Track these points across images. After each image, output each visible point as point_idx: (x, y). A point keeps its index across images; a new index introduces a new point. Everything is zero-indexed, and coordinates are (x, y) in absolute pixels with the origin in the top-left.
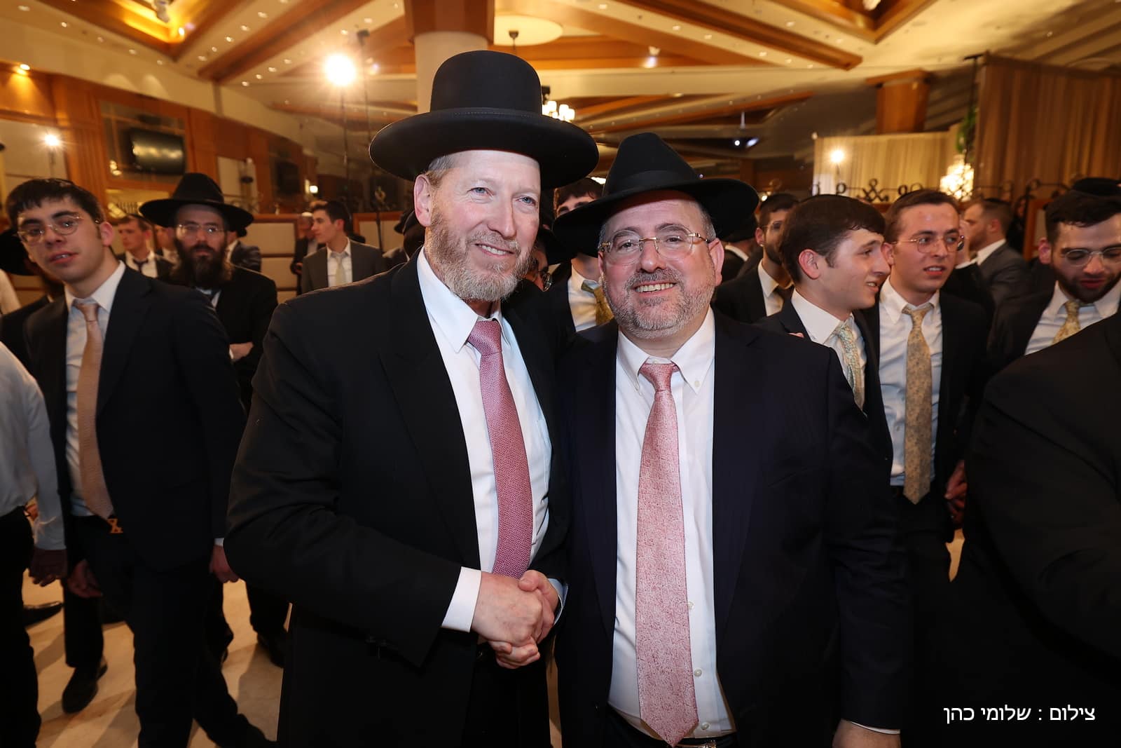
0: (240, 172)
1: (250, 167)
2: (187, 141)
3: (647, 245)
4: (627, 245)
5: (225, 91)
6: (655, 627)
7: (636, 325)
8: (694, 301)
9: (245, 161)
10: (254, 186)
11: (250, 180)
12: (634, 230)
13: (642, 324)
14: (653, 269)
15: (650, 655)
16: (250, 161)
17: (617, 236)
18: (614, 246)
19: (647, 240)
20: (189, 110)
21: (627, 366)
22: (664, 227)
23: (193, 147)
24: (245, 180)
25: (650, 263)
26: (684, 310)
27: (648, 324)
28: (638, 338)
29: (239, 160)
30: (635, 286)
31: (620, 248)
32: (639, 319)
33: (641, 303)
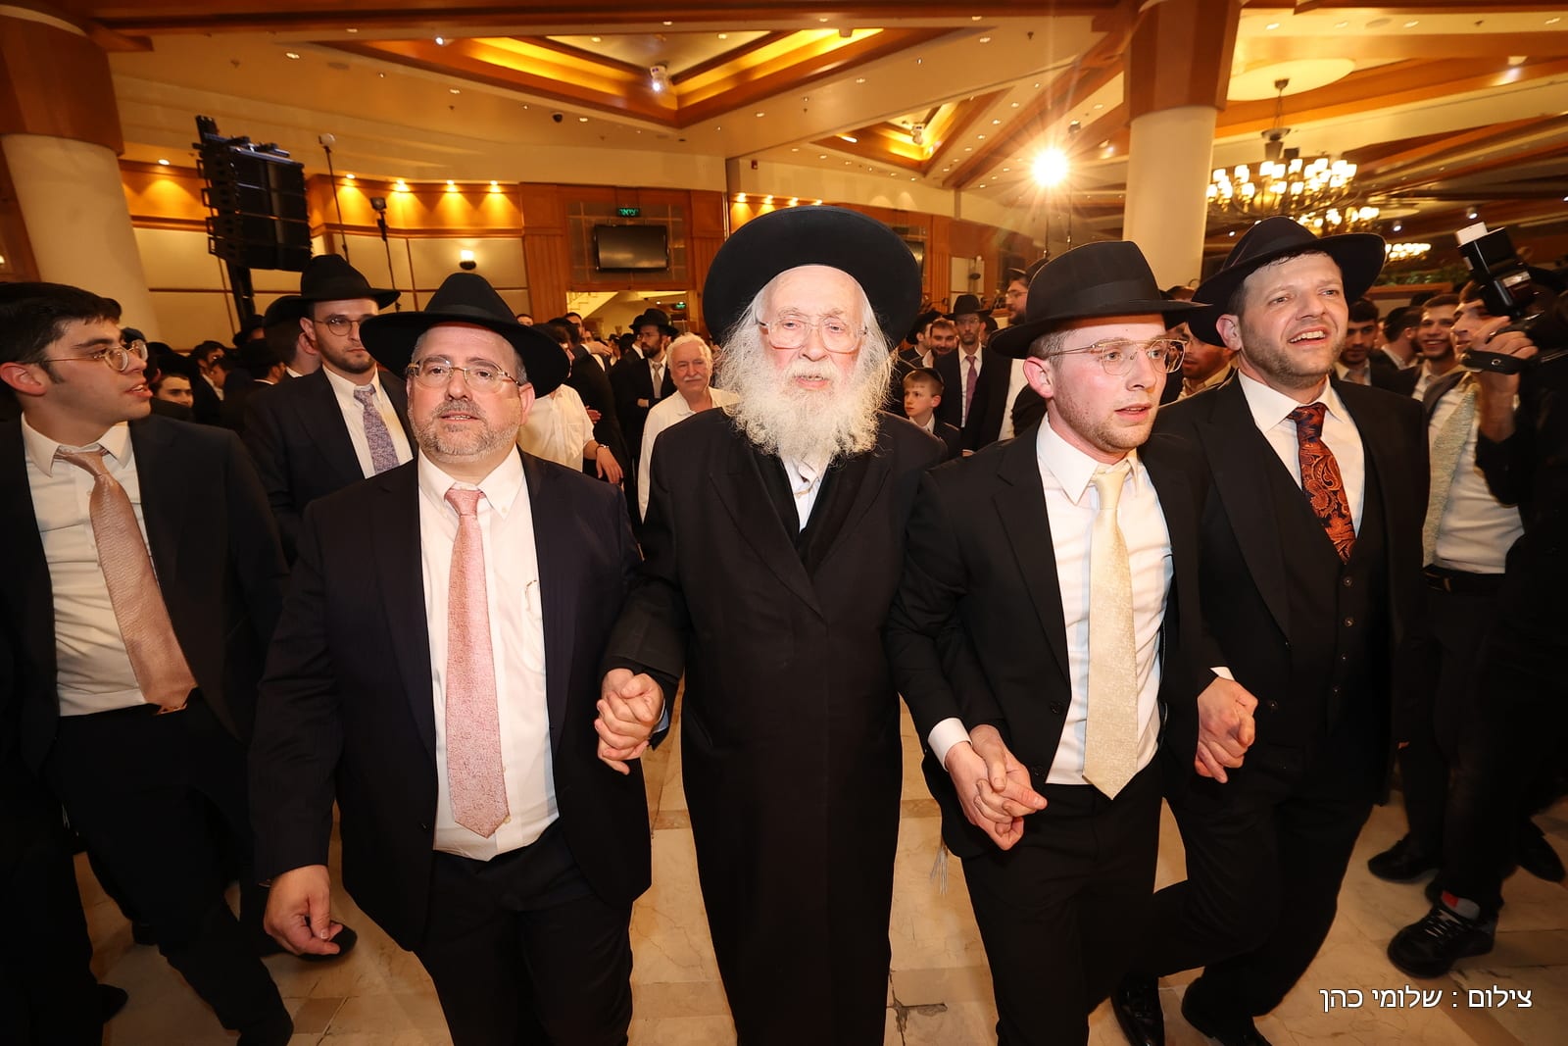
0: (970, 270)
1: (980, 266)
2: (928, 245)
3: (457, 373)
4: (437, 371)
5: (965, 196)
6: (466, 737)
7: (437, 449)
8: (497, 436)
9: (975, 259)
10: (981, 282)
11: (978, 276)
12: (446, 358)
13: (443, 448)
14: (459, 396)
15: (461, 762)
16: (979, 258)
17: (429, 360)
18: (424, 368)
19: (458, 369)
20: (932, 217)
21: (431, 489)
22: (474, 359)
23: (931, 252)
24: (974, 277)
25: (457, 391)
26: (486, 442)
27: (448, 448)
28: (440, 462)
29: (970, 258)
30: (443, 415)
31: (430, 372)
32: (441, 444)
33: (444, 428)
